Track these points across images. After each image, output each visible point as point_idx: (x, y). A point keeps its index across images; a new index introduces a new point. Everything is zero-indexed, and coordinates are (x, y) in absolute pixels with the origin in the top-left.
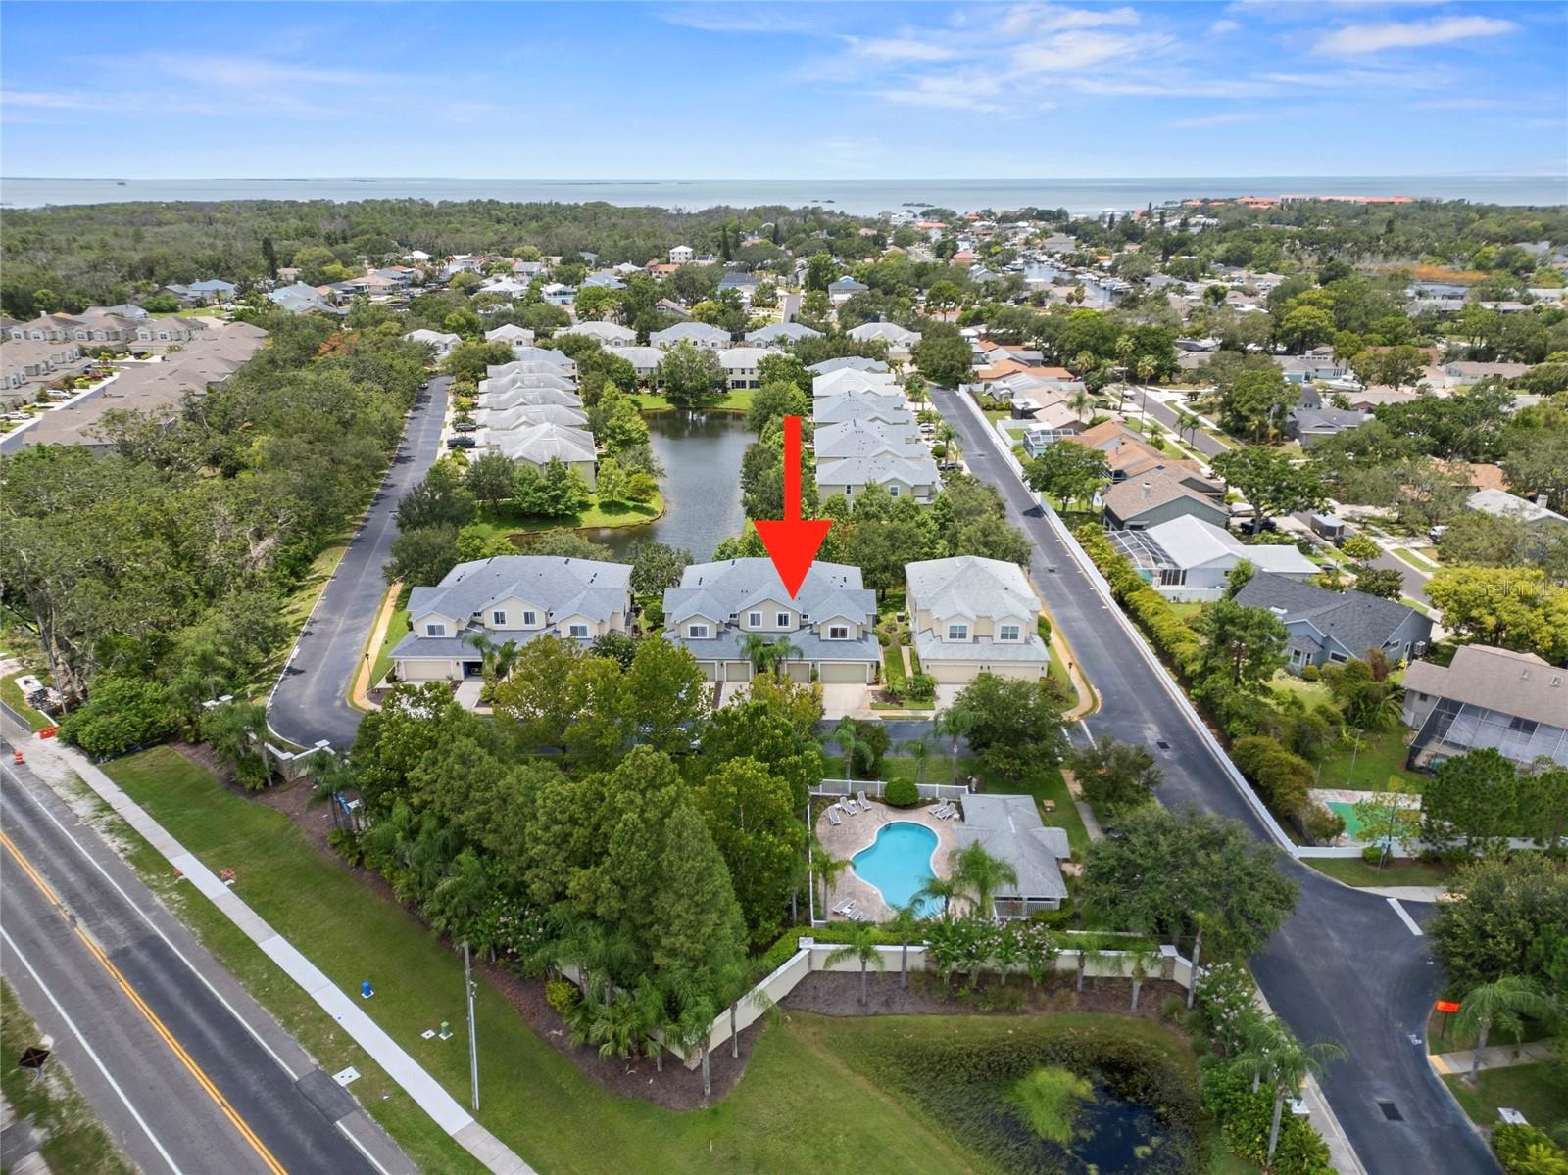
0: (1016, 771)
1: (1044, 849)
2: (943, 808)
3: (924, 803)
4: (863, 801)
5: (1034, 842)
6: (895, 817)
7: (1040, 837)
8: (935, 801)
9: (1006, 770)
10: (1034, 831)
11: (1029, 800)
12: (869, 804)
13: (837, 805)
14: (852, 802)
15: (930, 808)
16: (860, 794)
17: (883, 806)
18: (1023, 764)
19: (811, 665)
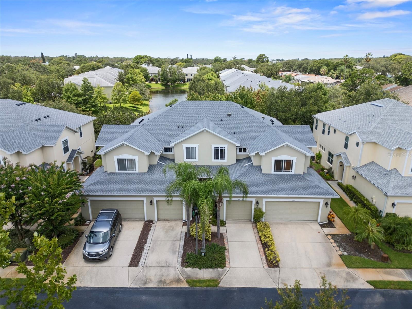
19: (254, 203)
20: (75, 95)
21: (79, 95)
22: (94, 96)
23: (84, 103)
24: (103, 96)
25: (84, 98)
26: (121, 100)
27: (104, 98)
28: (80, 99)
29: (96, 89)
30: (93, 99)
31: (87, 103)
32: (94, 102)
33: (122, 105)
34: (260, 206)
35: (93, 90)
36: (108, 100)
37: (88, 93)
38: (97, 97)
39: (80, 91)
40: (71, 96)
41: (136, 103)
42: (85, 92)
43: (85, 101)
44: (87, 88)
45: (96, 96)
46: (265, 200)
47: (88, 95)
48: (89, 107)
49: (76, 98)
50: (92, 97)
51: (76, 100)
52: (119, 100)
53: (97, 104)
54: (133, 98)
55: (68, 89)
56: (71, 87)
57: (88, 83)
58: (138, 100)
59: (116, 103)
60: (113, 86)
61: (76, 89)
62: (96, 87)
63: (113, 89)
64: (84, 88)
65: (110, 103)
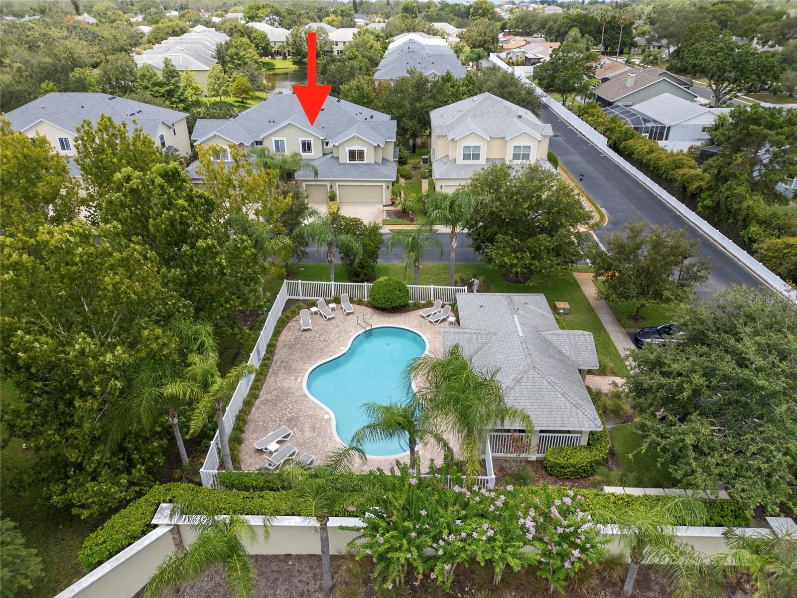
0: (525, 266)
1: (563, 359)
2: (437, 311)
3: (417, 307)
4: (346, 305)
5: (549, 348)
6: (379, 321)
7: (556, 341)
8: (430, 304)
9: (512, 265)
10: (548, 334)
11: (541, 298)
12: (352, 307)
13: (314, 309)
14: (333, 305)
15: (421, 312)
16: (344, 296)
17: (368, 310)
18: (533, 258)
19: (329, 186)
20: (154, 85)
21: (161, 85)
22: (182, 85)
23: (168, 95)
24: (194, 85)
25: (167, 88)
26: (221, 92)
27: (196, 89)
28: (162, 90)
29: (184, 75)
30: (181, 90)
31: (173, 97)
32: (182, 94)
33: (224, 99)
34: (333, 189)
35: (179, 76)
36: (202, 92)
37: (173, 81)
38: (186, 87)
39: (161, 78)
40: (149, 86)
41: (244, 96)
42: (168, 80)
43: (170, 94)
44: (171, 73)
45: (184, 84)
46: (337, 184)
47: (173, 85)
48: (176, 102)
49: (157, 88)
50: (178, 87)
51: (157, 91)
52: (217, 91)
53: (186, 98)
54: (239, 89)
55: (144, 76)
56: (148, 71)
57: (172, 66)
58: (246, 91)
59: (214, 96)
60: (207, 68)
61: (155, 75)
62: (182, 71)
63: (208, 74)
64: (167, 73)
65: (206, 96)
